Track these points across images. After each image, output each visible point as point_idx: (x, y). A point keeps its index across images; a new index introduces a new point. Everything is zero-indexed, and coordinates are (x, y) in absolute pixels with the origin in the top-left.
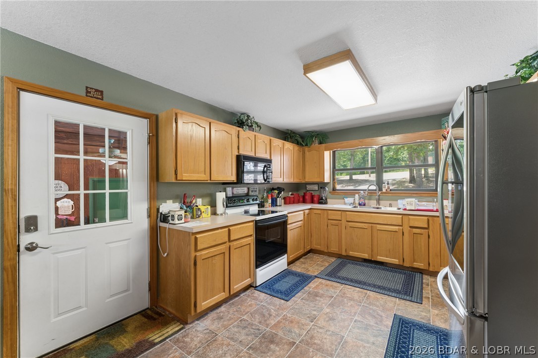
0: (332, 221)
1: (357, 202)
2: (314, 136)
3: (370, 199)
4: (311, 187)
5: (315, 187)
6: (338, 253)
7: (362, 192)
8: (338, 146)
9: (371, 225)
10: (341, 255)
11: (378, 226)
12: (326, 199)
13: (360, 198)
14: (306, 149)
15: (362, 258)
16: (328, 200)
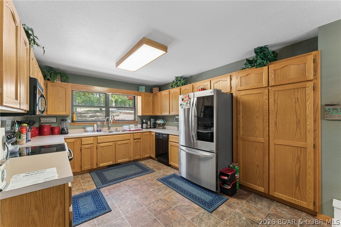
0: (85, 146)
1: (96, 130)
2: (58, 73)
3: (103, 127)
4: (47, 120)
5: (53, 120)
6: (91, 168)
7: (99, 122)
8: (85, 88)
9: (114, 142)
10: (93, 169)
11: (118, 142)
12: (67, 130)
13: (97, 127)
14: (49, 83)
15: (107, 166)
16: (68, 130)
